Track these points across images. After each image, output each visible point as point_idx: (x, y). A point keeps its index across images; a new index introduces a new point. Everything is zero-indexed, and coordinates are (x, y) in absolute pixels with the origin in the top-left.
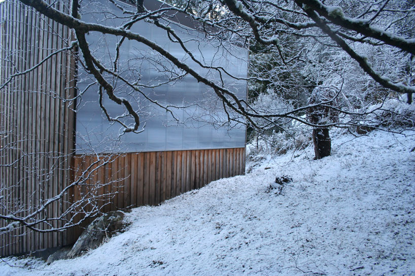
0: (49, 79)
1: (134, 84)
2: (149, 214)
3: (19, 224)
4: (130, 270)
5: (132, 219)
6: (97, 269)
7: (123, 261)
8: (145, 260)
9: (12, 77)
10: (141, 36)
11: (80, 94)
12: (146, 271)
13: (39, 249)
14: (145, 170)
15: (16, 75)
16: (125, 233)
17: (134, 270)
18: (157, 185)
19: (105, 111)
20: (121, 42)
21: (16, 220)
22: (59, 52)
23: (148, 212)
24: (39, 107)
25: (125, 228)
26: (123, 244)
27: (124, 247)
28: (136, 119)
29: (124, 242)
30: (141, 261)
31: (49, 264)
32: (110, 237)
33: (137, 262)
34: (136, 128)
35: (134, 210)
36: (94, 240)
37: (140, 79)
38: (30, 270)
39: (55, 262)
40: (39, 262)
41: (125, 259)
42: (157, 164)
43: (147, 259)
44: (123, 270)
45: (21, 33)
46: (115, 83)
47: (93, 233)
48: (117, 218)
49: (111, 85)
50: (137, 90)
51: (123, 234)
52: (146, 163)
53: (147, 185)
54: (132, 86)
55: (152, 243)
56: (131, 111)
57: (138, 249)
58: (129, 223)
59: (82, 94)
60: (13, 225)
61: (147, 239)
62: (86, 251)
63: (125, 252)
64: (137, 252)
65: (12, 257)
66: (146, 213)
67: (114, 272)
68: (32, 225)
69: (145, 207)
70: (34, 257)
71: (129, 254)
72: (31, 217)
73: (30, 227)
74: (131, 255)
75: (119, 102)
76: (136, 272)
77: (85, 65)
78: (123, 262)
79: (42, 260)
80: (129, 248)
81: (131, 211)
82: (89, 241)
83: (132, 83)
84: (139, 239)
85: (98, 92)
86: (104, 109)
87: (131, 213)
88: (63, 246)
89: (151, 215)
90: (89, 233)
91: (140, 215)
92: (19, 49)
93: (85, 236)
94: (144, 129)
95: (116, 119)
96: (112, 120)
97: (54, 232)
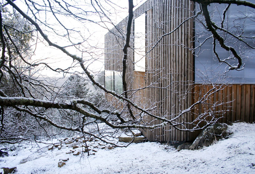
0: (177, 37)
1: (238, 36)
2: (246, 128)
3: (168, 123)
4: (234, 166)
5: (233, 130)
6: (210, 160)
7: (229, 158)
8: (245, 162)
9: (162, 37)
10: (247, 2)
11: (200, 45)
12: (247, 170)
13: (173, 140)
14: (242, 97)
15: (165, 35)
16: (228, 139)
17: (237, 166)
18: (251, 108)
19: (217, 55)
20: (227, 9)
21: (166, 121)
22: (189, 19)
23: (245, 127)
24: (172, 55)
25: (228, 136)
26: (227, 147)
27: (228, 149)
28: (239, 61)
29: (229, 145)
30: (242, 162)
31: (179, 151)
32: (218, 140)
33: (239, 161)
34: (239, 67)
35: (234, 124)
36: (207, 141)
37: (243, 33)
38: (168, 152)
39: (182, 150)
40: (172, 148)
41: (229, 157)
42: (251, 93)
43: (247, 161)
44: (229, 166)
45: (161, 12)
46: (225, 36)
47: (206, 136)
48: (223, 128)
49: (223, 38)
50: (240, 40)
51: (227, 139)
52: (243, 92)
53: (244, 108)
54: (237, 38)
55: (250, 150)
56: (236, 55)
57: (240, 152)
58: (231, 132)
59: (201, 45)
60: (164, 124)
61: (246, 146)
62: (202, 147)
63: (229, 152)
64: (239, 154)
65: (157, 143)
66: (244, 128)
67: (223, 165)
68: (176, 125)
69: (242, 123)
70: (170, 145)
71: (233, 155)
72: (173, 120)
73: (174, 126)
74: (234, 156)
75: (227, 49)
76: (238, 169)
77: (206, 25)
78: (228, 160)
79: (174, 147)
80: (232, 150)
81: (233, 125)
82: (204, 141)
83: (237, 36)
84: (239, 145)
85: (213, 43)
86: (216, 54)
87: (233, 126)
88: (187, 141)
89: (248, 129)
90: (204, 136)
91: (239, 128)
92: (160, 21)
93: (201, 137)
94: (243, 68)
95: (224, 60)
96: (221, 62)
97: (187, 132)
